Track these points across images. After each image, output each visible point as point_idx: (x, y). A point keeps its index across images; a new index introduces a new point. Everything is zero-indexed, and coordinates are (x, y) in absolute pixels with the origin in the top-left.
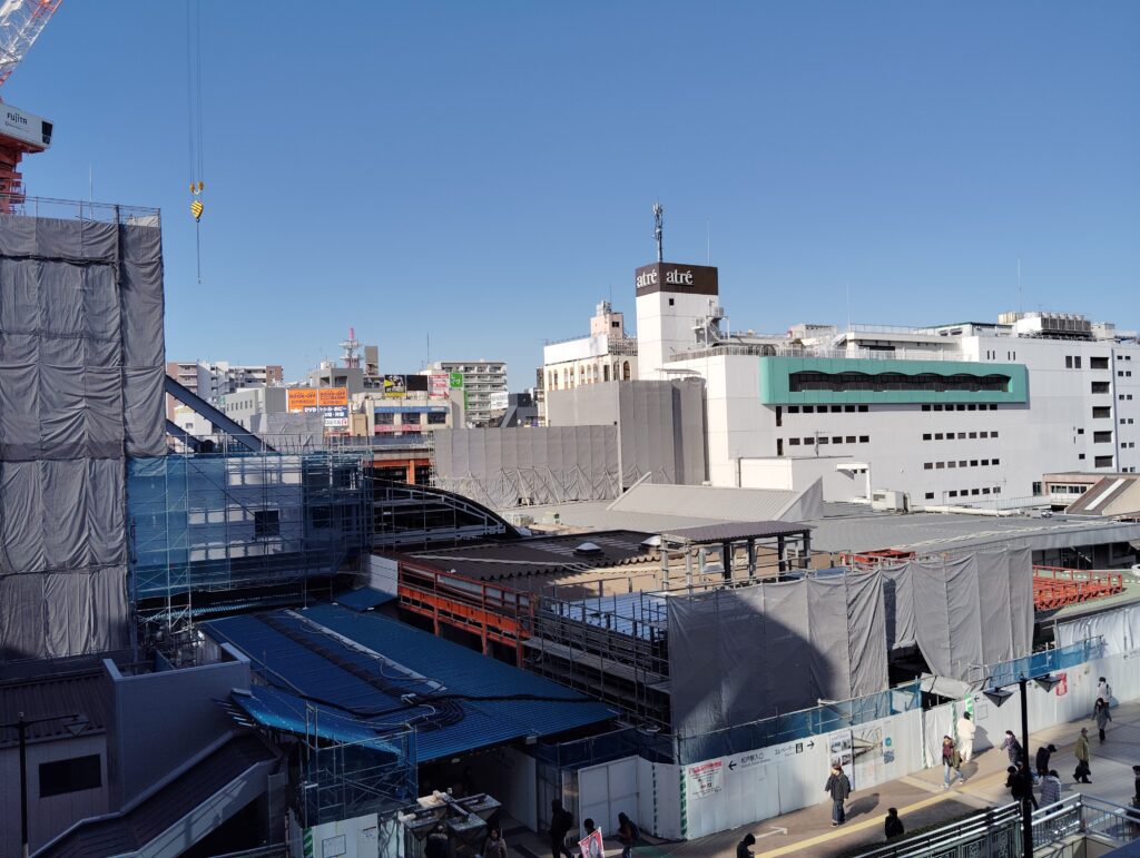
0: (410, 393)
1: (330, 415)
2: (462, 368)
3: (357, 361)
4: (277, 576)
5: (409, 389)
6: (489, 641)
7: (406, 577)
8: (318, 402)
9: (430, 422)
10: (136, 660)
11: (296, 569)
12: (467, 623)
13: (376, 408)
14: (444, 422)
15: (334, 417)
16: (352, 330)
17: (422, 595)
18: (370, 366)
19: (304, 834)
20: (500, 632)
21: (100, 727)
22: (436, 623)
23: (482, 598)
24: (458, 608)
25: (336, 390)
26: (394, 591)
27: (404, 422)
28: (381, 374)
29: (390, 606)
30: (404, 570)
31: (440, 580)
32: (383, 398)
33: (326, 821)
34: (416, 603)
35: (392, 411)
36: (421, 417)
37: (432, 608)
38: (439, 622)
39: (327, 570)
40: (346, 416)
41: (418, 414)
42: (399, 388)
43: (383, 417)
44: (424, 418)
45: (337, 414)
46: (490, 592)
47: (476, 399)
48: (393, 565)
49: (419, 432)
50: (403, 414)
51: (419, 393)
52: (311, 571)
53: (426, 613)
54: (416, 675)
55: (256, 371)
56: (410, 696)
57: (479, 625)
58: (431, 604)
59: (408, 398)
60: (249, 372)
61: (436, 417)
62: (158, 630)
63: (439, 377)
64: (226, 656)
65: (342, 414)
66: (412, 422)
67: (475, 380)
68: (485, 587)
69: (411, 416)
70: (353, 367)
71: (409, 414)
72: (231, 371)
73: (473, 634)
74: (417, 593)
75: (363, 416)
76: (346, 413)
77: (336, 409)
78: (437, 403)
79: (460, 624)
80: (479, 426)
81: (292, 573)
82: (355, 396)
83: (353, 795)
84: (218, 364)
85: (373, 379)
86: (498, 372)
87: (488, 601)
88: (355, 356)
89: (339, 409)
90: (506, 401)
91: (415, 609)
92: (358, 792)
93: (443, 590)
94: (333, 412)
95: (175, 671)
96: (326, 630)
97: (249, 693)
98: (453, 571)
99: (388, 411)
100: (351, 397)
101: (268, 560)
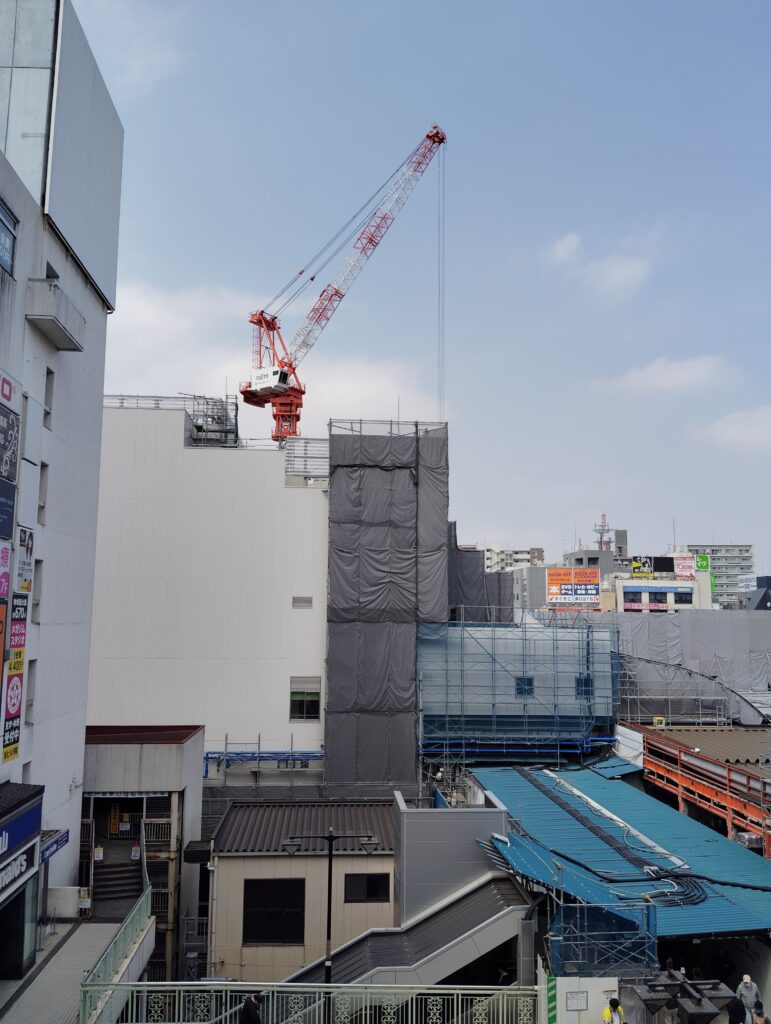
0: (657, 574)
1: (584, 592)
2: (708, 550)
3: (608, 543)
4: (534, 735)
5: (656, 570)
6: (735, 826)
7: (652, 751)
8: (573, 581)
9: (677, 602)
10: (420, 794)
11: (552, 731)
12: (711, 804)
13: (625, 587)
14: (690, 603)
15: (586, 594)
16: (604, 516)
17: (668, 771)
18: (620, 549)
19: (549, 981)
20: (745, 818)
21: (391, 849)
22: (680, 799)
23: (726, 782)
24: (701, 787)
25: (589, 571)
26: (639, 763)
27: (651, 601)
28: (630, 555)
29: (636, 778)
30: (649, 744)
31: (684, 758)
32: (632, 578)
33: (570, 975)
34: (661, 777)
35: (639, 590)
36: (668, 595)
37: (676, 785)
38: (684, 800)
39: (578, 736)
40: (597, 593)
41: (665, 594)
42: (646, 569)
43: (632, 596)
44: (671, 598)
45: (590, 592)
46: (735, 776)
47: (724, 580)
48: (638, 737)
49: (666, 611)
50: (650, 593)
51: (664, 574)
52: (565, 735)
53: (670, 788)
54: (659, 849)
55: (522, 552)
56: (652, 868)
57: (724, 808)
58: (675, 780)
59: (655, 579)
60: (517, 553)
61: (684, 598)
62: (439, 771)
63: (685, 559)
64: (489, 803)
65: (594, 592)
66: (660, 602)
67: (723, 562)
68: (729, 770)
69: (658, 596)
70: (604, 548)
71: (656, 593)
72: (502, 552)
73: (717, 818)
74: (661, 767)
75: (613, 595)
76: (597, 590)
77: (589, 587)
78: (682, 585)
79: (705, 805)
80: (727, 607)
81: (547, 735)
82: (606, 576)
83: (596, 954)
85: (622, 560)
86: (747, 555)
87: (733, 785)
88: (605, 539)
89: (592, 587)
90: (755, 584)
91: (661, 784)
92: (601, 954)
93: (686, 767)
94: (586, 590)
95: (450, 810)
96: (577, 792)
97: (506, 839)
98: (697, 750)
99: (636, 590)
100: (602, 577)
101: (527, 720)
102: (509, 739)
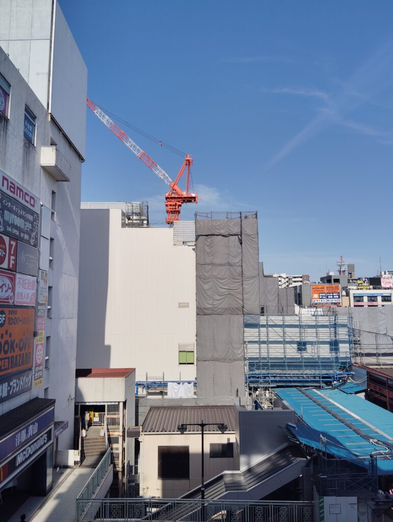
0: (371, 287)
3: (344, 271)
4: (308, 372)
5: (370, 285)
7: (371, 379)
8: (325, 291)
9: (382, 301)
11: (317, 370)
13: (354, 294)
14: (390, 301)
16: (341, 257)
17: (380, 389)
18: (351, 273)
19: (320, 499)
22: (388, 404)
25: (333, 285)
26: (365, 386)
27: (369, 301)
28: (356, 277)
31: (389, 382)
32: (358, 289)
33: (331, 495)
34: (377, 393)
35: (362, 295)
37: (386, 397)
38: (390, 404)
39: (331, 372)
41: (376, 297)
42: (365, 284)
43: (358, 298)
44: (379, 299)
45: (335, 297)
48: (364, 372)
49: (377, 306)
50: (368, 297)
51: (375, 286)
52: (324, 372)
53: (383, 398)
55: (298, 277)
56: (374, 440)
58: (384, 394)
59: (370, 289)
60: (295, 278)
61: (386, 299)
63: (387, 278)
65: (337, 297)
66: (373, 301)
69: (372, 298)
70: (342, 274)
72: (287, 277)
74: (377, 387)
75: (348, 297)
77: (334, 294)
78: (385, 292)
81: (315, 372)
83: (344, 485)
84: (282, 275)
85: (352, 280)
88: (342, 269)
89: (336, 294)
91: (377, 396)
92: (347, 485)
93: (391, 387)
96: (330, 400)
97: (295, 426)
99: (360, 295)
101: (303, 364)
102: (294, 374)
